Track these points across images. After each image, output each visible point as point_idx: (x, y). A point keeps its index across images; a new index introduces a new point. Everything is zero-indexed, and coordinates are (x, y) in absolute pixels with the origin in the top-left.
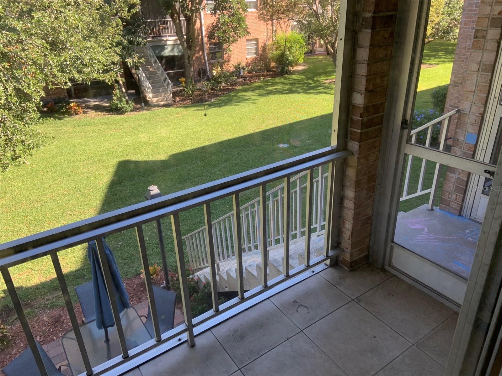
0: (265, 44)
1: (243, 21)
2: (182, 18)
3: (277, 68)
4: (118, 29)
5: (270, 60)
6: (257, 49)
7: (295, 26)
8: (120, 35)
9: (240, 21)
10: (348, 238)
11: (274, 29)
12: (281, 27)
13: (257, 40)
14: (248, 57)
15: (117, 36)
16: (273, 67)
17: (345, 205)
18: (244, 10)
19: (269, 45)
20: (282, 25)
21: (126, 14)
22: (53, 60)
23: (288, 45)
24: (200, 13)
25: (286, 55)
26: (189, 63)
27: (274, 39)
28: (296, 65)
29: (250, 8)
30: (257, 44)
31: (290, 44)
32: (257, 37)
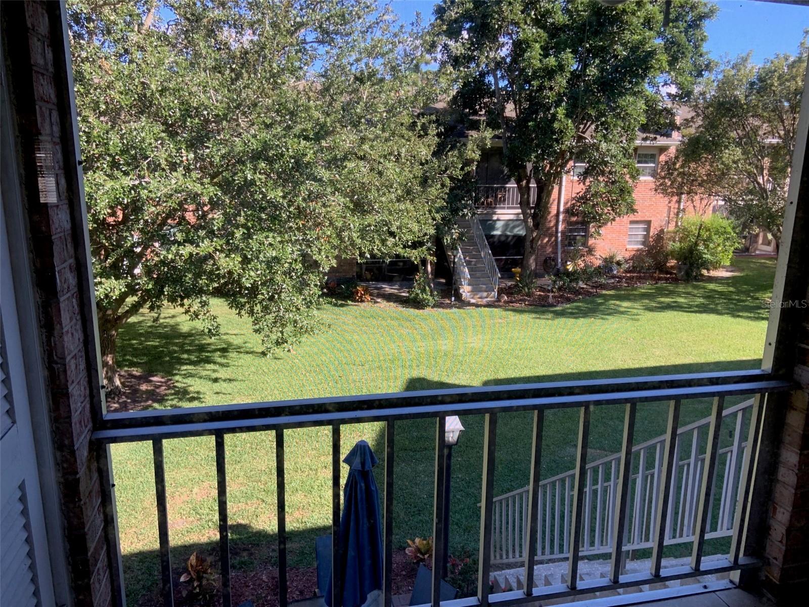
0: (662, 231)
1: (628, 192)
2: (533, 185)
3: (680, 269)
4: (442, 192)
5: (667, 255)
6: (646, 237)
7: (721, 206)
8: (444, 199)
9: (624, 191)
10: (780, 540)
11: (682, 207)
12: (694, 207)
13: (648, 223)
14: (629, 247)
15: (439, 201)
16: (672, 267)
17: (780, 478)
18: (633, 177)
19: (668, 232)
20: (697, 203)
21: (458, 173)
22: (355, 222)
23: (705, 235)
24: (561, 178)
25: (698, 250)
26: (532, 247)
27: (679, 224)
28: (715, 268)
29: (644, 175)
30: (648, 230)
31: (707, 233)
32: (649, 219)
